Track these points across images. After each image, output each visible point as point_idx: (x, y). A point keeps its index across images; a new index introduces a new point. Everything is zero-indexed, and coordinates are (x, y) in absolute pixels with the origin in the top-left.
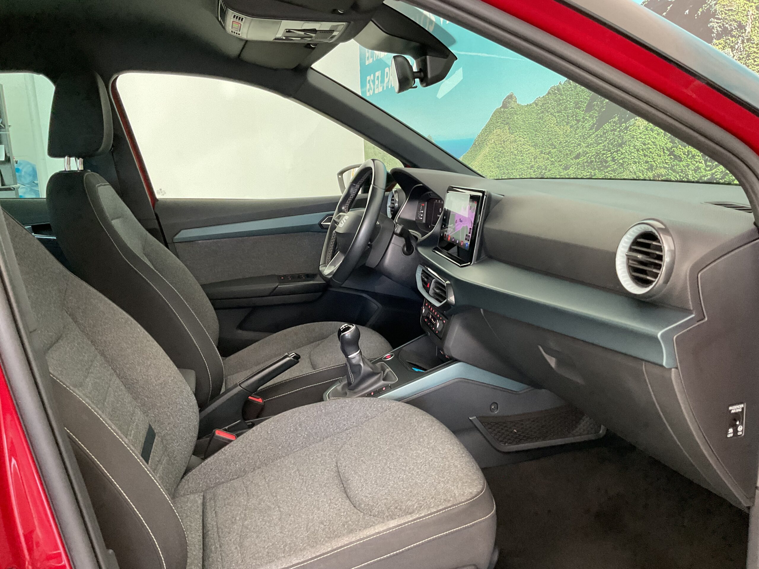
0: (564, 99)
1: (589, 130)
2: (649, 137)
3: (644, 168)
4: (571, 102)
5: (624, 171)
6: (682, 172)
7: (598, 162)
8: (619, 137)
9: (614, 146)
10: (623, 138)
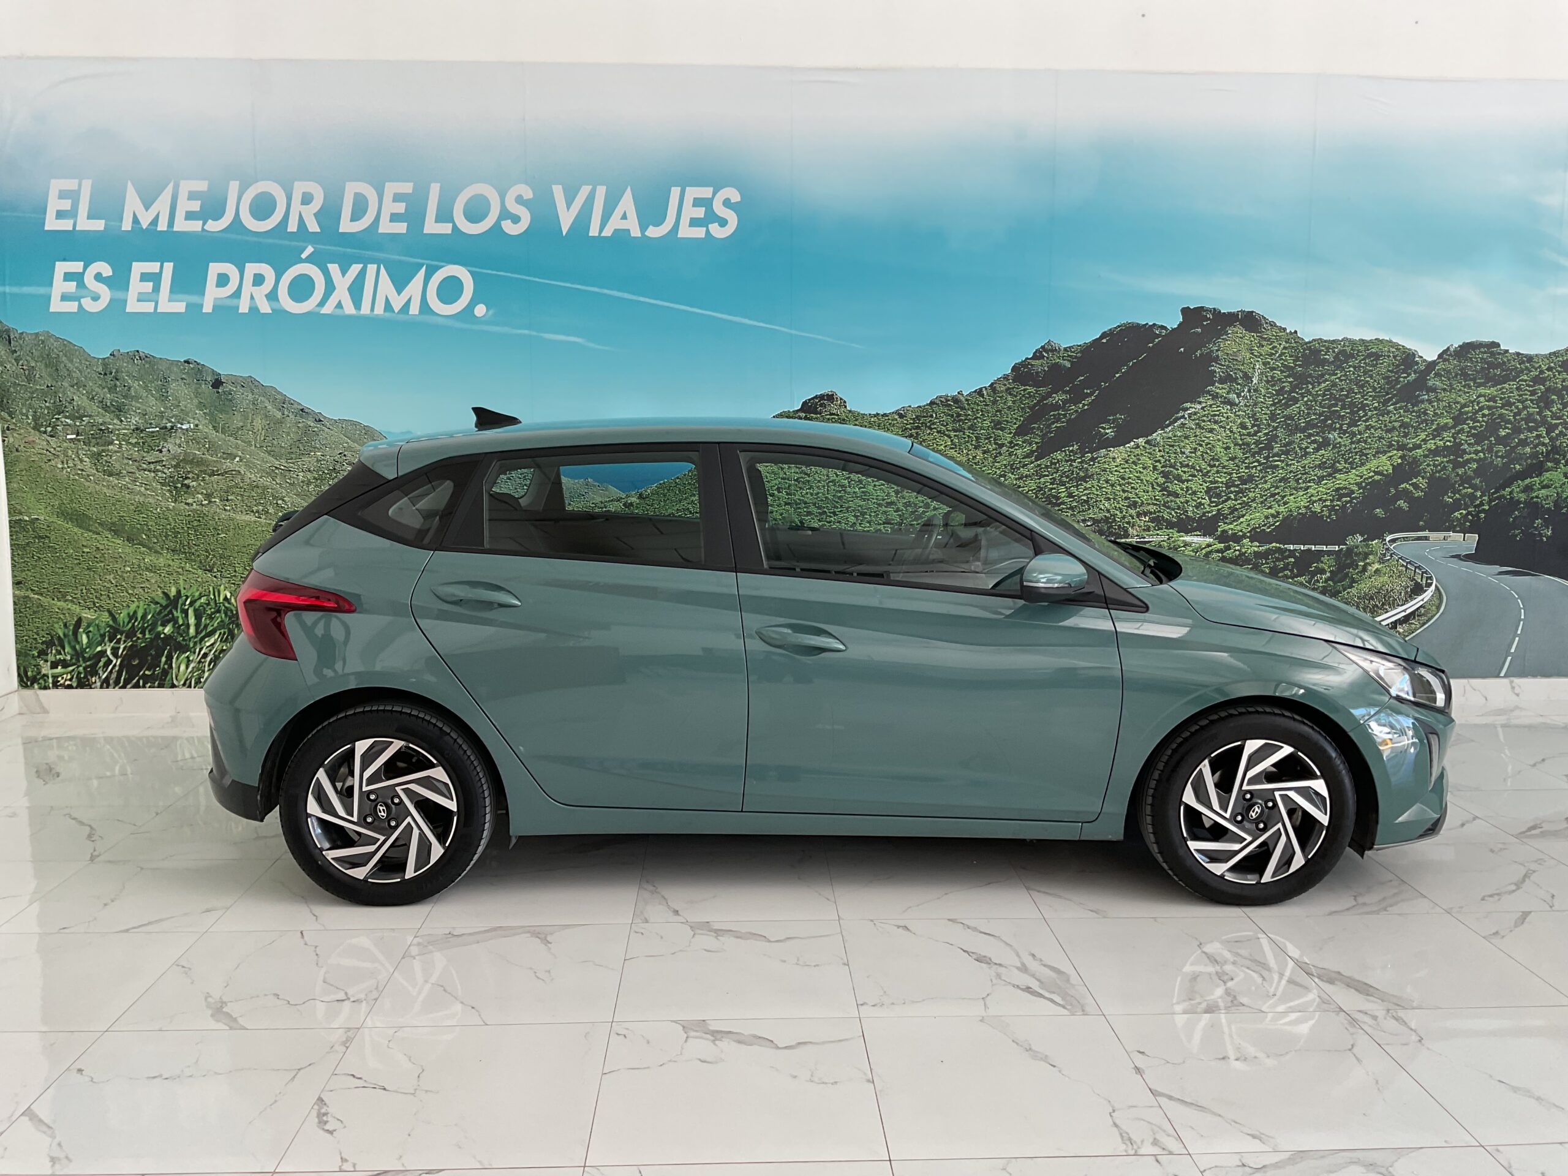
0: (969, 415)
1: (1023, 458)
2: (1130, 471)
3: (1123, 505)
4: (985, 420)
5: (1089, 509)
6: (1179, 508)
7: (1041, 498)
8: (1080, 469)
9: (1069, 481)
10: (1087, 470)
